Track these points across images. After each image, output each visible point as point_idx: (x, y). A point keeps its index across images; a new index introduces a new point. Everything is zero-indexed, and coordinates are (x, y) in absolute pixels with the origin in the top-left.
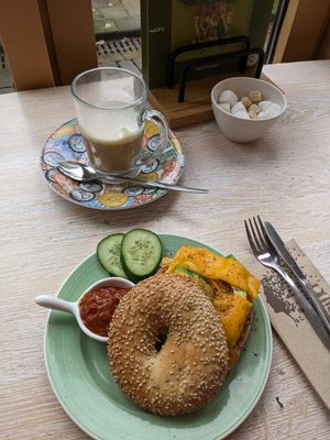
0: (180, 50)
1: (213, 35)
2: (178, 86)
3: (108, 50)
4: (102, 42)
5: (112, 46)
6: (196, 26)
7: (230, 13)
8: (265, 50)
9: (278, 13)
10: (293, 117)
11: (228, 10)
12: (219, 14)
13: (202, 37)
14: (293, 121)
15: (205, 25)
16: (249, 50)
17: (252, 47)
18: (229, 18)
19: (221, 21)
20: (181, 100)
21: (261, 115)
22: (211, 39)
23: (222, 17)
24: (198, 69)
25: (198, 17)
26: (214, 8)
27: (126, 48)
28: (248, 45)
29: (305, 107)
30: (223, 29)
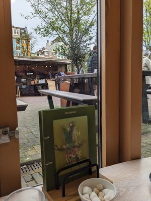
0: (61, 170)
1: (74, 161)
2: (61, 187)
3: (28, 170)
4: (25, 166)
5: (29, 167)
6: (66, 159)
7: (80, 151)
8: (98, 163)
9: (99, 143)
10: (121, 194)
11: (79, 150)
12: (75, 152)
13: (70, 163)
14: (122, 196)
15: (70, 158)
16: (91, 165)
17: (92, 164)
18: (80, 153)
19: (77, 155)
20: (64, 195)
21: (105, 197)
22: (74, 163)
23: (77, 153)
24: (70, 177)
25: (66, 156)
26: (73, 151)
27: (36, 167)
28: (90, 163)
29: (124, 187)
30: (78, 158)
